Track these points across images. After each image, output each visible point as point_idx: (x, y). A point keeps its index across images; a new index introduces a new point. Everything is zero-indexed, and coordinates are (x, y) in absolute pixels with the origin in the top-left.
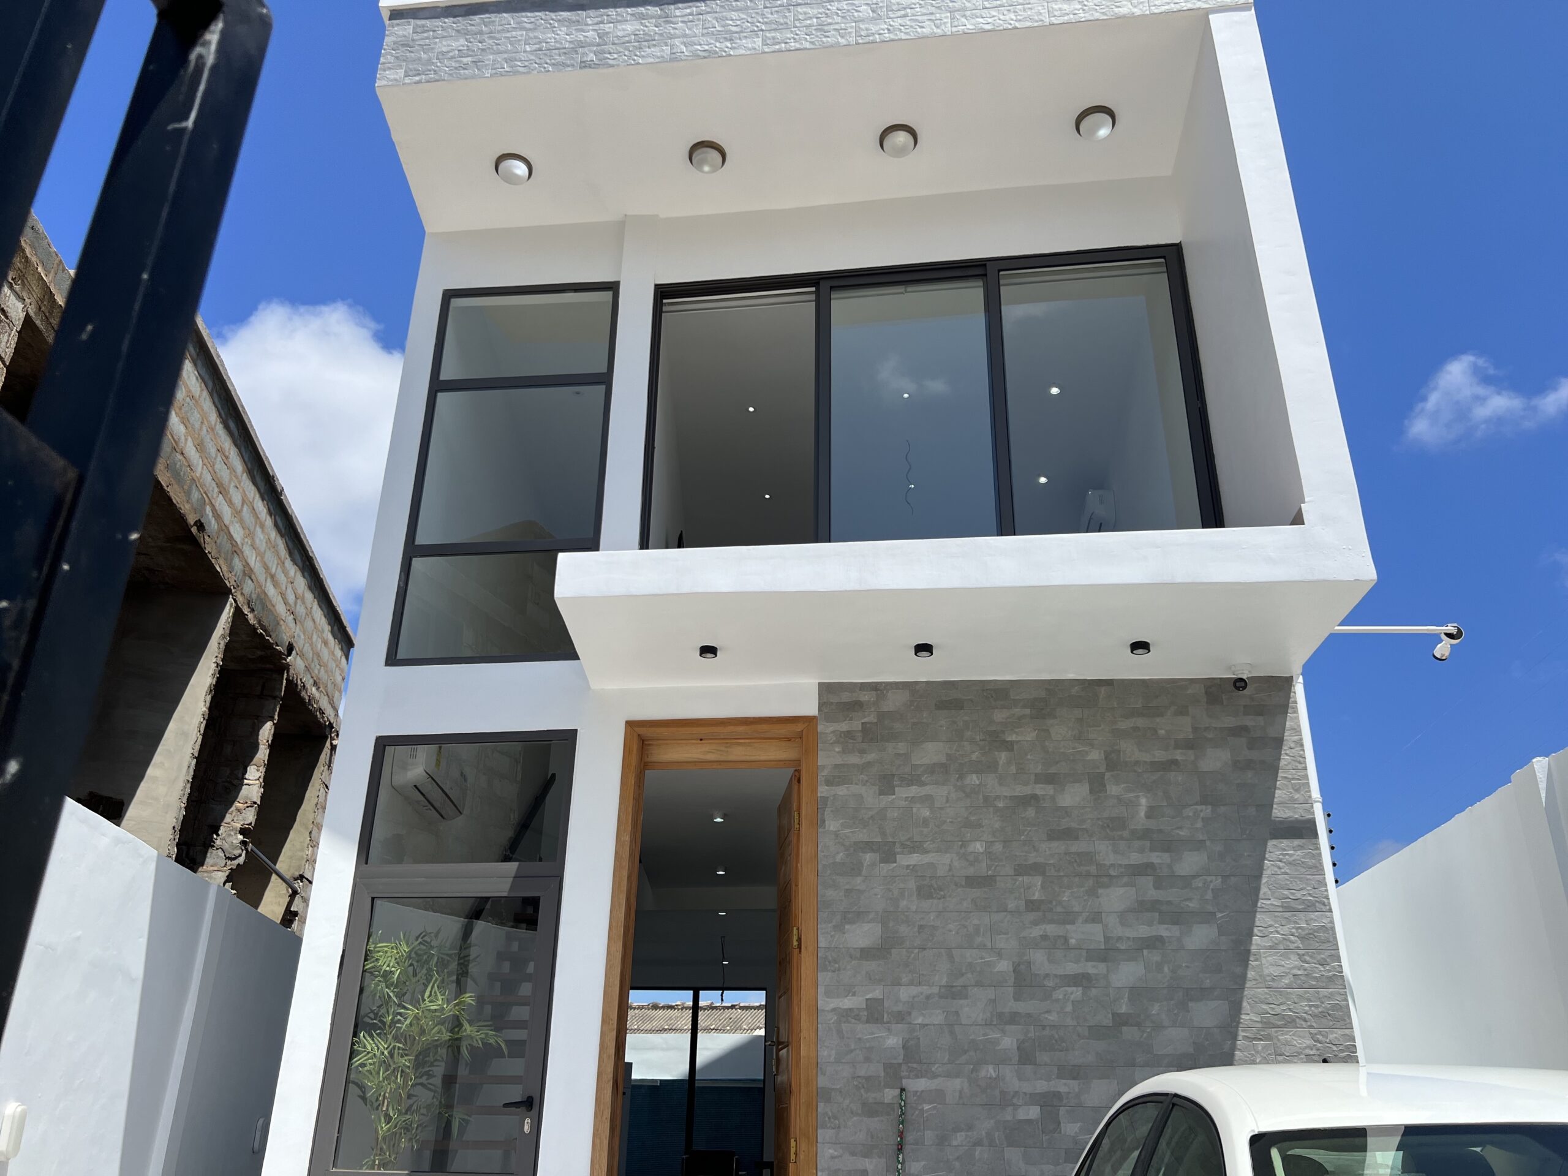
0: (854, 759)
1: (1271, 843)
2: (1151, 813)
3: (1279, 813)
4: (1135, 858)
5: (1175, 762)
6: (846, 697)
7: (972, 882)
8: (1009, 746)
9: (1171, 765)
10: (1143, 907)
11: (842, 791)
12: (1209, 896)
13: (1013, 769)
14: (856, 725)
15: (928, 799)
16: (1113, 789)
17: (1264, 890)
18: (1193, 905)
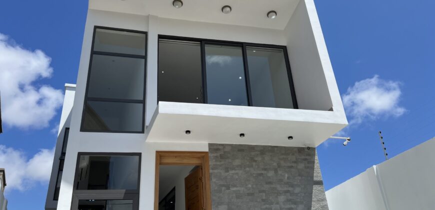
0: (218, 163)
1: (314, 186)
2: (288, 178)
3: (315, 179)
4: (286, 189)
5: (292, 166)
6: (215, 147)
7: (249, 194)
8: (255, 161)
9: (292, 167)
10: (288, 200)
11: (216, 171)
12: (302, 198)
13: (257, 167)
14: (218, 155)
15: (237, 174)
16: (280, 172)
17: (313, 196)
18: (299, 200)
